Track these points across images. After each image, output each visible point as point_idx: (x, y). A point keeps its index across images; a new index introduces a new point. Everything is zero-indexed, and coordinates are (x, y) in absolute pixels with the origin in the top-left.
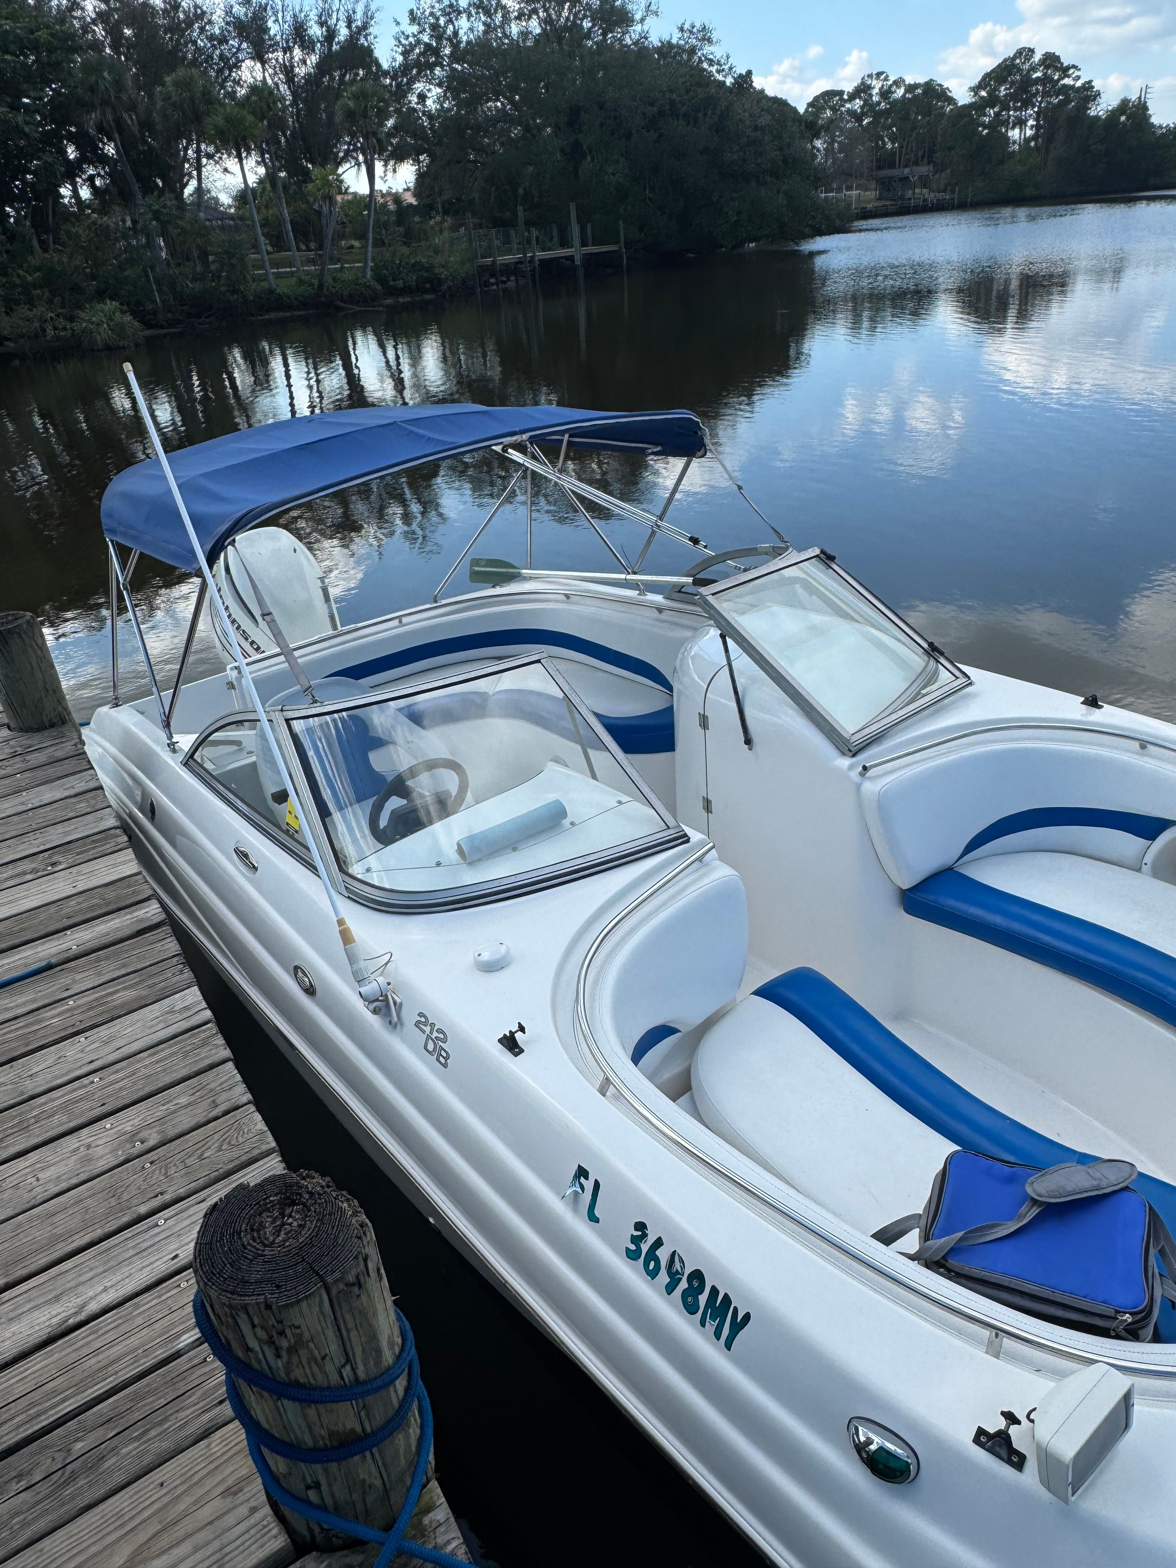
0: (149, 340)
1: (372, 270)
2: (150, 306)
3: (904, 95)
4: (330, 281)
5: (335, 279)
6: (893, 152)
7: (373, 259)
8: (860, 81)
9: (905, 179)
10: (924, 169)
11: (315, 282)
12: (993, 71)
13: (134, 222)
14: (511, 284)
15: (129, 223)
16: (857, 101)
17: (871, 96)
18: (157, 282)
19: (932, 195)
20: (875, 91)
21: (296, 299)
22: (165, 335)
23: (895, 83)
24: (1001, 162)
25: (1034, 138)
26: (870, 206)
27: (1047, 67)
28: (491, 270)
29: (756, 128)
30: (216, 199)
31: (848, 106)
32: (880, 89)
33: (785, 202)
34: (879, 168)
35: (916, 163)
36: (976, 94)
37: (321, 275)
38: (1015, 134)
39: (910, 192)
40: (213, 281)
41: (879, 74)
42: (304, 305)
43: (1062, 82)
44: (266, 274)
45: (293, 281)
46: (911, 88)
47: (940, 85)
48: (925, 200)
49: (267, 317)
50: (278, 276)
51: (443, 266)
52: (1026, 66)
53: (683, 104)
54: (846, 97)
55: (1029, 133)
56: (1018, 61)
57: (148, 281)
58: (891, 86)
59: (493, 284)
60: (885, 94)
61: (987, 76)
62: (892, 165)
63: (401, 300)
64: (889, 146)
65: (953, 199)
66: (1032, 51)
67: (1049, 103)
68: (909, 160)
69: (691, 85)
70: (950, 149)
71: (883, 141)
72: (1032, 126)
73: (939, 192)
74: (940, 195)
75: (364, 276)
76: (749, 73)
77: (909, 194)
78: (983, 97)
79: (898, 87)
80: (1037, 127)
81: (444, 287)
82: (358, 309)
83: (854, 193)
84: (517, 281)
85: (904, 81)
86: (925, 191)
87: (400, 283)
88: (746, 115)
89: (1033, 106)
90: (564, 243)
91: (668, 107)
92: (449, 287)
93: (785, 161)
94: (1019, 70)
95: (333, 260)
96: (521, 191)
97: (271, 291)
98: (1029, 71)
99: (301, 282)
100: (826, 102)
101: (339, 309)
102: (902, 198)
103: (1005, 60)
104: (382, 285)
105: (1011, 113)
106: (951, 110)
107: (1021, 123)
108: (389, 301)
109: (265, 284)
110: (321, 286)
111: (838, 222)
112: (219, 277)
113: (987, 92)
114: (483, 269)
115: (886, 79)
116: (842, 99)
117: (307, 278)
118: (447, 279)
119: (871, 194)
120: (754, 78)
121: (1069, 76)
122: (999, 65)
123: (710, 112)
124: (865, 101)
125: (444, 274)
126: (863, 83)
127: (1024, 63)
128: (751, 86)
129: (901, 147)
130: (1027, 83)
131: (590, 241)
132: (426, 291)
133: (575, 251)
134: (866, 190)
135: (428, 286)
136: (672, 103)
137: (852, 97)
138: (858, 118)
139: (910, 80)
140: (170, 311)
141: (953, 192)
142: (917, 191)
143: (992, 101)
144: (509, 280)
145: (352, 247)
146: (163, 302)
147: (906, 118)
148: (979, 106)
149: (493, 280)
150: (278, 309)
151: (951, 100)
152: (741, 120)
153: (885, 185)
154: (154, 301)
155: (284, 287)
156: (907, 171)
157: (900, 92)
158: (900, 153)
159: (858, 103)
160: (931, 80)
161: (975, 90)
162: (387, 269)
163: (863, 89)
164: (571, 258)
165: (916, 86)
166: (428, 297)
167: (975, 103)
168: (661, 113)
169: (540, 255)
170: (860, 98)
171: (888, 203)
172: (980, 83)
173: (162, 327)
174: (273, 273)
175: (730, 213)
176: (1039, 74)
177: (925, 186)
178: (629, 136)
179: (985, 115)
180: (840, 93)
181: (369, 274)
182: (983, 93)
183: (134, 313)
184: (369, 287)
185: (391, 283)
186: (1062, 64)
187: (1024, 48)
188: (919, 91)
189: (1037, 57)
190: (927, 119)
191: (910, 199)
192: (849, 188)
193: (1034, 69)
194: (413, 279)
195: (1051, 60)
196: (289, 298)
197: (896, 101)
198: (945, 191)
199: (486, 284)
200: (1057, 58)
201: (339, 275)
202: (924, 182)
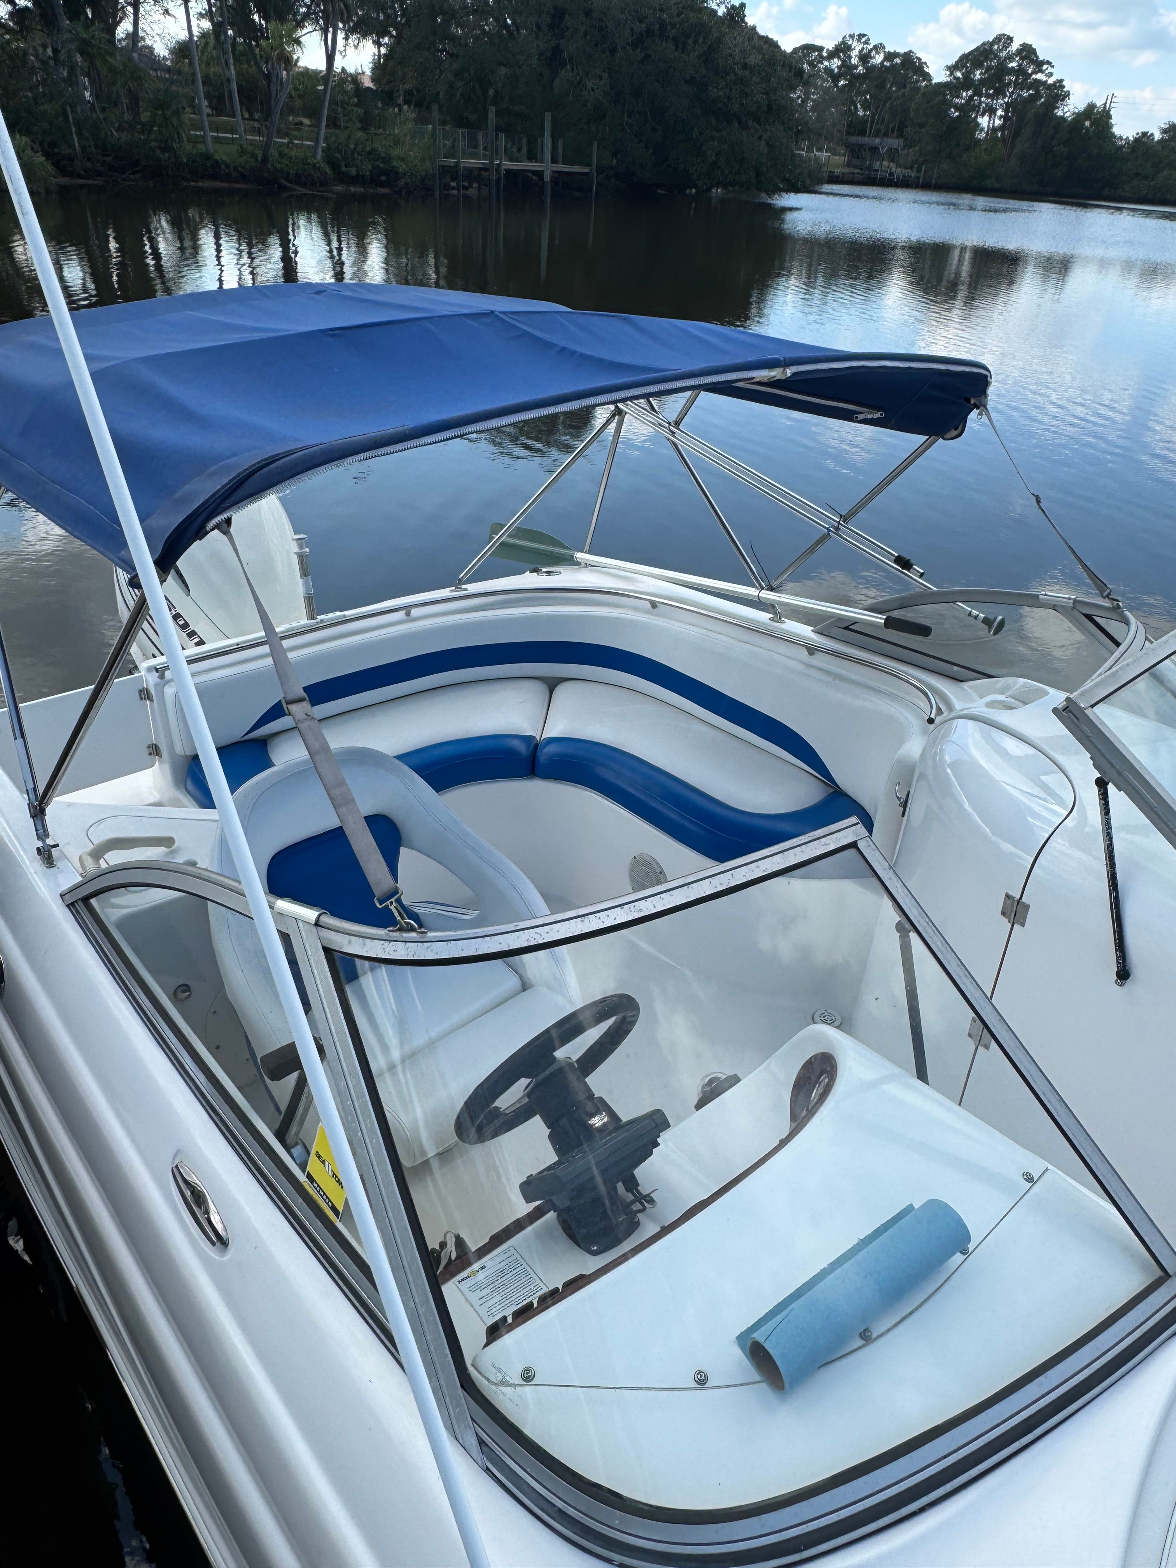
0: (63, 190)
1: (323, 151)
2: (66, 151)
3: (882, 62)
4: (276, 154)
5: (281, 155)
6: (863, 121)
7: (326, 140)
8: (841, 40)
9: (874, 149)
10: (894, 142)
11: (260, 154)
12: (970, 53)
13: (56, 51)
14: (472, 192)
15: (49, 52)
16: (836, 60)
17: (850, 58)
18: (78, 124)
19: (899, 170)
20: (855, 53)
21: (235, 169)
22: (82, 186)
23: (875, 47)
24: (968, 149)
25: (1002, 128)
26: (837, 171)
27: (1022, 59)
28: (452, 172)
29: (745, 66)
30: (152, 48)
31: (826, 63)
32: (860, 52)
33: (766, 150)
34: (848, 134)
35: (886, 134)
36: (951, 74)
37: (267, 146)
38: (984, 121)
39: (878, 163)
40: (143, 133)
41: (861, 36)
42: (243, 177)
43: (1034, 76)
44: (204, 137)
45: (234, 148)
46: (890, 56)
47: (919, 59)
48: (891, 174)
49: (200, 184)
50: (217, 140)
51: (402, 159)
52: (1003, 54)
53: (673, 26)
54: (825, 54)
55: (998, 122)
56: (996, 47)
57: (67, 120)
58: (870, 51)
59: (453, 188)
60: (864, 58)
61: (964, 58)
62: (862, 133)
63: (352, 189)
64: (861, 113)
65: (918, 178)
66: (1010, 39)
67: (1019, 96)
68: (879, 131)
69: (683, 8)
70: (921, 125)
71: (856, 107)
72: (1001, 117)
73: (906, 168)
74: (908, 172)
75: (314, 156)
76: (743, 5)
77: (877, 165)
78: (958, 79)
79: (878, 53)
80: (1005, 118)
81: (401, 183)
82: (304, 191)
83: (825, 155)
84: (479, 188)
85: (884, 47)
86: (892, 164)
87: (353, 171)
88: (737, 50)
89: (1004, 96)
90: (532, 157)
91: (657, 27)
92: (406, 184)
93: (770, 108)
94: (996, 56)
95: (281, 134)
96: (491, 92)
97: (207, 156)
98: (1005, 58)
99: (243, 151)
100: (804, 55)
101: (282, 188)
102: (869, 168)
103: (984, 44)
104: (333, 169)
105: (983, 99)
106: (926, 86)
107: (991, 111)
108: (339, 188)
109: (201, 147)
110: (265, 159)
111: (808, 181)
112: (150, 131)
113: (963, 74)
114: (445, 169)
115: (866, 42)
116: (821, 56)
117: (250, 148)
118: (404, 174)
119: (840, 160)
120: (747, 12)
121: (1042, 72)
122: (977, 49)
123: (701, 40)
124: (844, 61)
125: (402, 167)
126: (844, 42)
127: (1001, 50)
128: (743, 20)
129: (873, 115)
130: (1002, 70)
131: (560, 158)
132: (382, 185)
133: (547, 167)
134: (834, 154)
135: (383, 178)
136: (662, 24)
137: (832, 55)
138: (835, 78)
139: (890, 48)
140: (89, 159)
141: (919, 170)
142: (885, 163)
143: (967, 83)
144: (470, 186)
145: (301, 123)
146: (83, 148)
147: (881, 86)
148: (954, 87)
149: (453, 184)
150: (215, 177)
151: (927, 76)
152: (731, 55)
153: (855, 151)
154: (71, 145)
155: (222, 154)
156: (877, 141)
157: (878, 59)
158: (873, 121)
159: (835, 63)
160: (911, 51)
161: (952, 69)
162: (340, 153)
163: (842, 49)
164: (539, 174)
165: (895, 55)
166: (382, 190)
167: (951, 82)
168: (649, 32)
169: (507, 164)
170: (839, 57)
171: (856, 171)
172: (957, 62)
173: (79, 176)
174: (212, 137)
175: (709, 152)
176: (1014, 64)
177: (892, 160)
178: (613, 51)
179: (958, 97)
180: (820, 49)
181: (320, 155)
182: (959, 74)
183: (47, 155)
184: (318, 169)
185: (344, 169)
186: (1037, 57)
187: (1004, 35)
188: (898, 61)
189: (1015, 46)
190: (902, 91)
191: (877, 171)
192: (820, 149)
193: (1010, 58)
194: (367, 167)
195: (1027, 52)
196: (228, 166)
197: (874, 66)
198: (911, 168)
199: (447, 187)
200: (1034, 51)
201: (286, 151)
202: (893, 155)
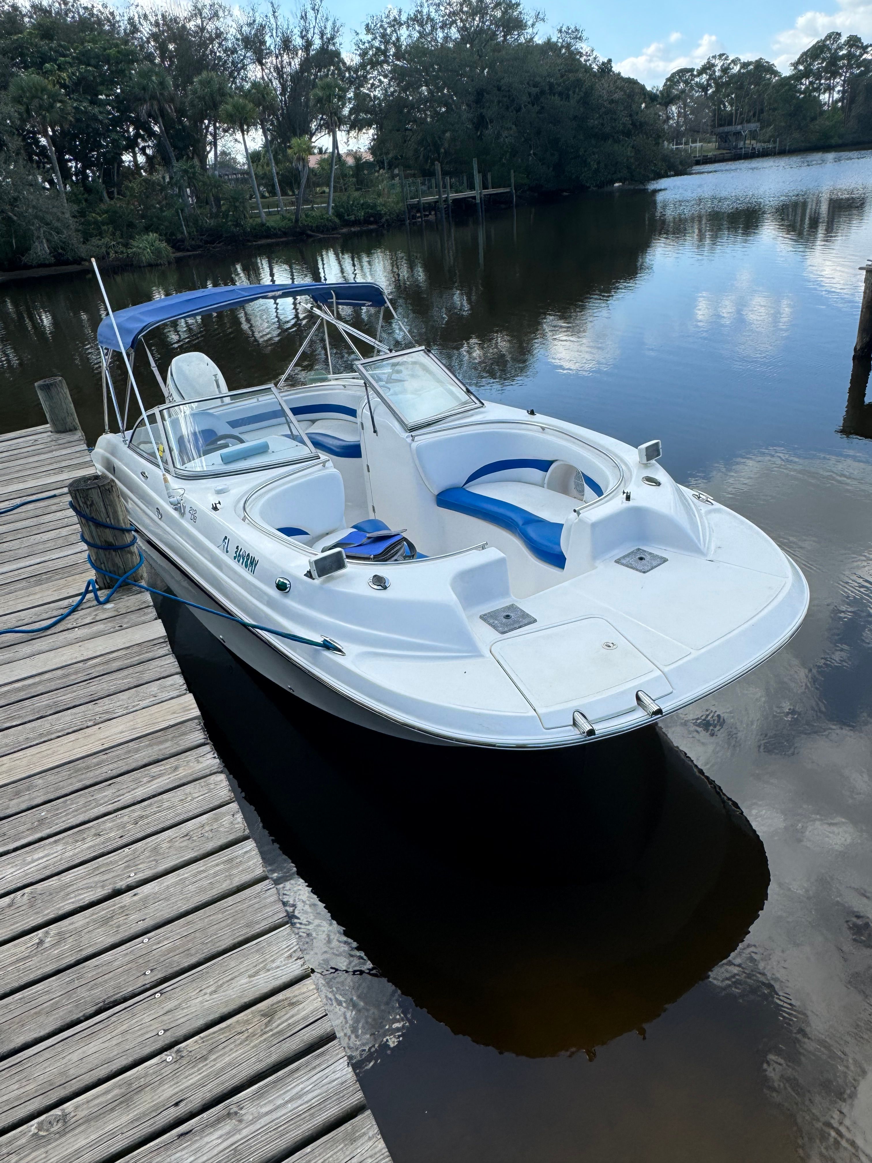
0: (178, 260)
1: (333, 208)
2: (179, 236)
3: (740, 70)
4: (304, 216)
5: (307, 216)
6: (730, 114)
7: (334, 201)
8: (706, 61)
9: (738, 134)
10: (754, 126)
11: (293, 217)
12: (808, 51)
13: (171, 178)
14: (432, 217)
15: (167, 179)
16: (704, 75)
17: (714, 72)
18: (185, 219)
19: (759, 145)
20: (717, 69)
21: (279, 230)
22: (189, 256)
23: (733, 61)
24: (814, 119)
25: (841, 100)
26: (710, 154)
27: (851, 46)
28: (417, 208)
29: (612, 101)
30: (234, 159)
31: (697, 80)
32: (721, 67)
33: (633, 154)
34: (721, 125)
35: (748, 121)
36: (796, 68)
37: (297, 213)
38: (824, 97)
39: (742, 143)
40: (223, 218)
41: (721, 56)
42: (285, 234)
43: (864, 57)
44: (259, 213)
45: (278, 217)
46: (745, 65)
47: (767, 62)
48: (754, 149)
49: (259, 243)
50: (269, 214)
51: (384, 205)
52: (835, 46)
53: (559, 85)
54: (695, 73)
55: (836, 96)
56: (828, 42)
57: (180, 219)
58: (730, 64)
59: (419, 217)
60: (725, 70)
61: (805, 54)
62: (730, 124)
63: (353, 229)
64: (729, 108)
65: (775, 148)
66: (839, 34)
67: (852, 73)
68: (743, 119)
69: (566, 71)
70: (774, 109)
71: (725, 106)
72: (839, 91)
73: (765, 142)
74: (765, 145)
75: (327, 213)
76: (610, 61)
77: (741, 144)
78: (801, 70)
79: (735, 64)
80: (844, 92)
81: (383, 220)
82: (322, 236)
83: (698, 145)
84: (436, 214)
85: (740, 60)
86: (753, 142)
87: (352, 218)
88: (605, 91)
89: (841, 75)
90: (472, 187)
91: (547, 88)
92: (387, 220)
93: (633, 124)
94: (829, 49)
95: (307, 202)
96: (442, 150)
97: (263, 225)
98: (836, 50)
99: (284, 218)
100: (680, 77)
101: (310, 236)
102: (736, 147)
103: (818, 42)
104: (340, 219)
105: (823, 81)
106: (777, 81)
107: (830, 89)
108: (345, 230)
109: (258, 220)
110: (297, 221)
111: (680, 167)
112: (227, 215)
113: (804, 67)
114: (412, 207)
115: (726, 59)
116: (692, 75)
117: (288, 215)
118: (385, 214)
119: (712, 145)
120: (613, 64)
121: (867, 53)
122: (814, 46)
123: (577, 90)
124: (710, 75)
125: (384, 210)
126: (708, 63)
127: (833, 44)
128: (610, 70)
129: (736, 110)
130: (834, 59)
131: (490, 185)
132: (371, 223)
133: (477, 193)
134: (709, 142)
135: (372, 219)
136: (551, 86)
137: (700, 73)
138: (705, 89)
139: (744, 59)
140: (193, 239)
141: (775, 142)
142: (748, 142)
143: (806, 74)
144: (430, 214)
145: (324, 192)
146: (189, 233)
147: (741, 87)
148: (798, 77)
149: (418, 215)
150: (267, 237)
151: (776, 73)
152: (600, 96)
153: (723, 138)
154: (183, 233)
155: (272, 222)
156: (739, 127)
157: (736, 69)
158: (736, 113)
159: (705, 77)
160: (761, 59)
161: (795, 65)
162: (343, 208)
163: (708, 67)
164: (474, 198)
165: (749, 64)
166: (372, 227)
167: (794, 75)
168: (543, 92)
169: (453, 195)
170: (706, 73)
171: (724, 152)
172: (799, 59)
173: (188, 250)
174: (265, 212)
175: (592, 163)
176: (844, 52)
177: (754, 139)
178: (518, 110)
179: (802, 84)
180: (692, 70)
181: (331, 211)
182: (801, 67)
183: (168, 241)
184: (330, 221)
185: (346, 217)
186: (862, 43)
187: (833, 33)
188: (751, 67)
189: (843, 39)
190: (757, 87)
191: (741, 148)
192: (694, 141)
193: (840, 48)
194: (361, 214)
195: (854, 41)
196: (275, 229)
197: (734, 75)
198: (769, 142)
199: (414, 217)
200: (859, 40)
201: (310, 213)
202: (753, 135)
